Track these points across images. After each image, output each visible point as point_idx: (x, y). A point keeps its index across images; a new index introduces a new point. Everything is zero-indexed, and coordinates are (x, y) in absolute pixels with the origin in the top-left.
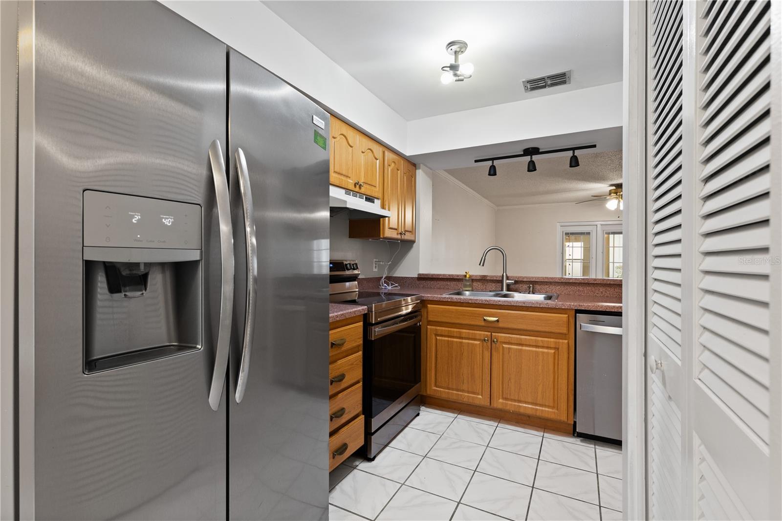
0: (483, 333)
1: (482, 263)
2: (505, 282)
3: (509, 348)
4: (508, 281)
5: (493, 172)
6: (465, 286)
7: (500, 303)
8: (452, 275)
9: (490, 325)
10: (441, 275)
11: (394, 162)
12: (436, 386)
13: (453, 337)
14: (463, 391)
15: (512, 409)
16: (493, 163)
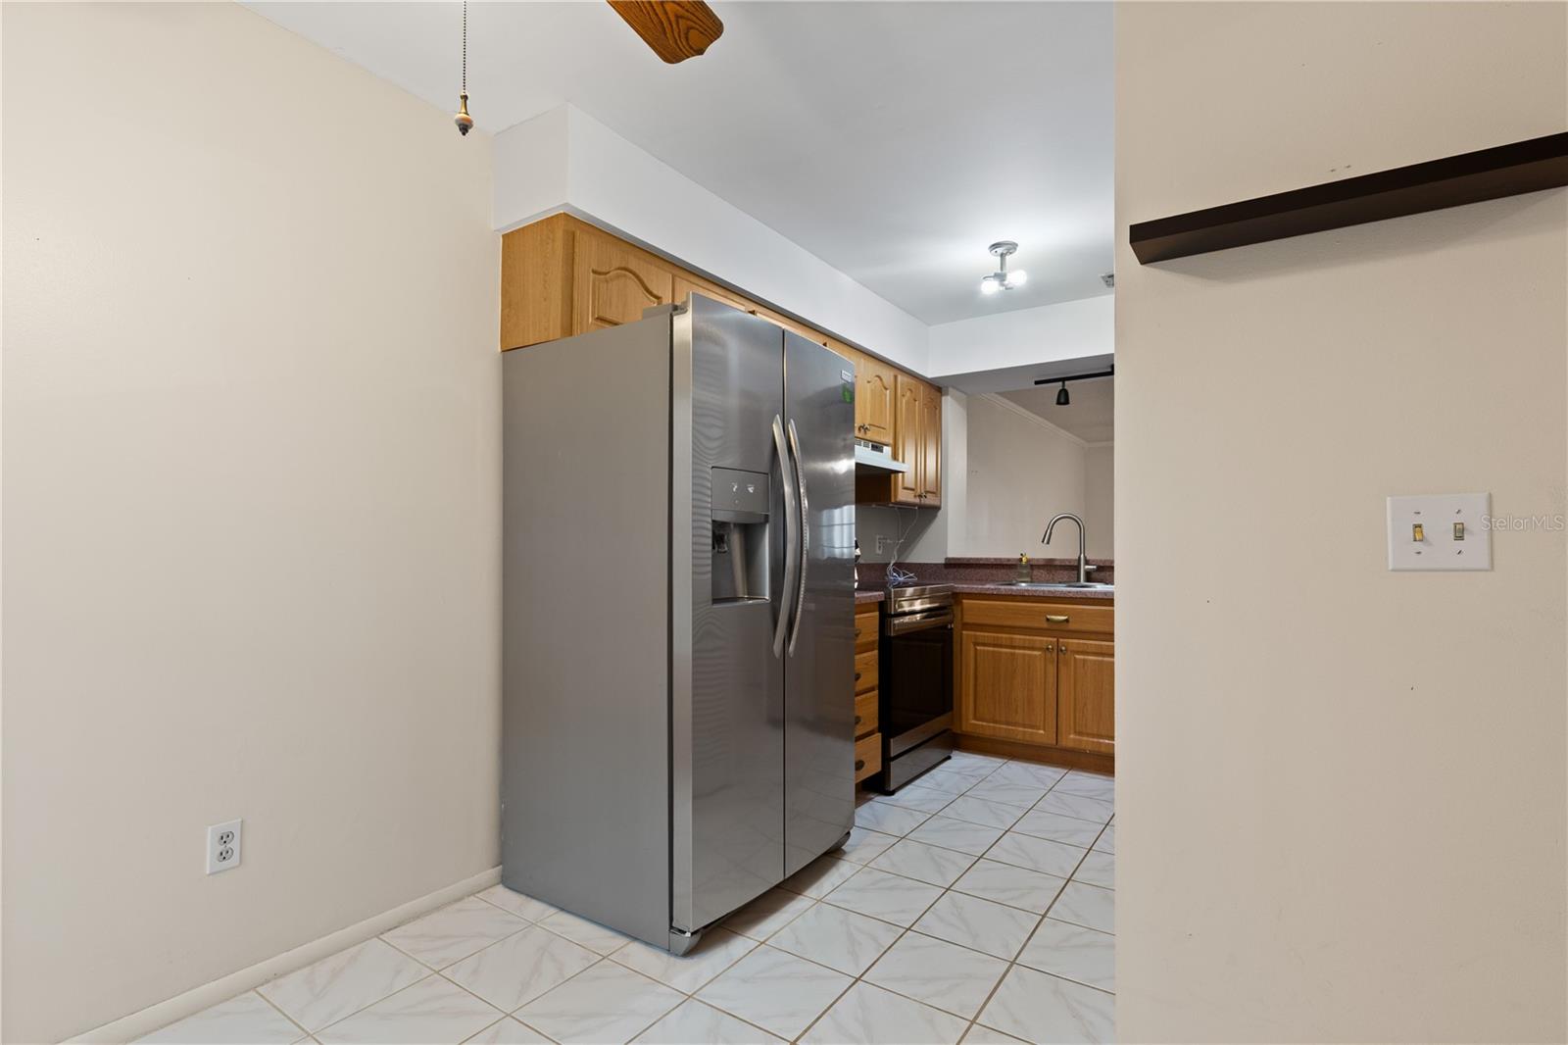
0: (1045, 639)
1: (1047, 539)
2: (1084, 568)
3: (1084, 660)
4: (1087, 567)
5: (1063, 398)
6: (1021, 575)
7: (1071, 595)
8: (1000, 559)
9: (1055, 627)
10: (981, 559)
11: (910, 390)
12: (975, 718)
13: (1001, 646)
14: (1015, 724)
15: (1089, 748)
16: (1064, 385)
